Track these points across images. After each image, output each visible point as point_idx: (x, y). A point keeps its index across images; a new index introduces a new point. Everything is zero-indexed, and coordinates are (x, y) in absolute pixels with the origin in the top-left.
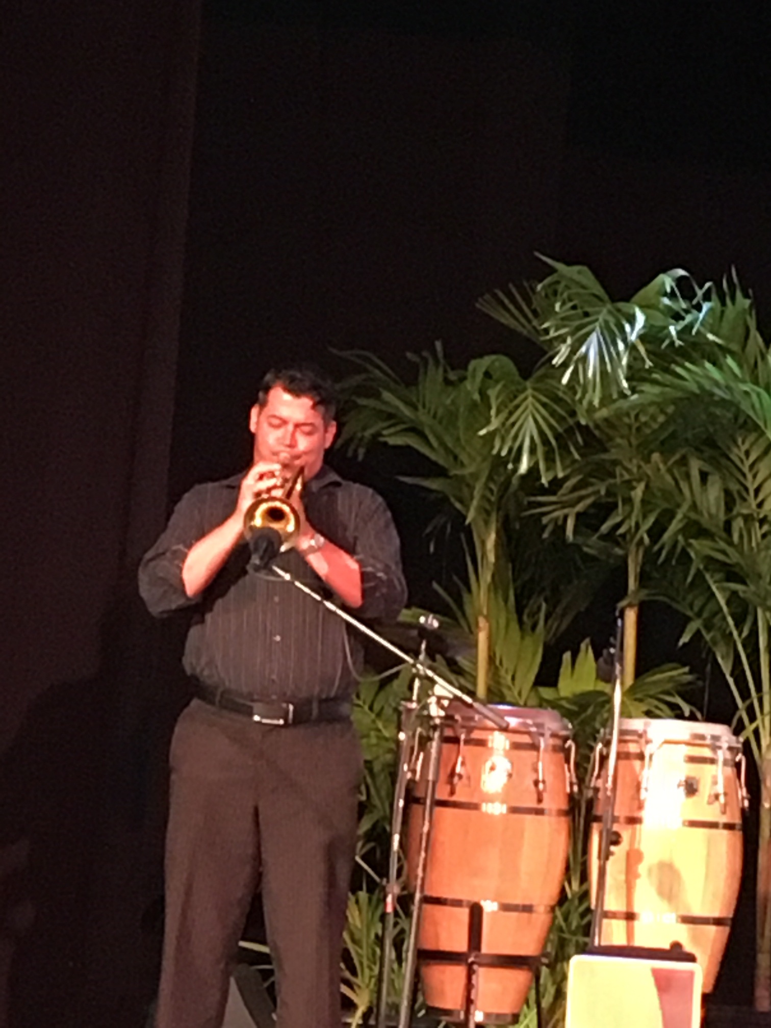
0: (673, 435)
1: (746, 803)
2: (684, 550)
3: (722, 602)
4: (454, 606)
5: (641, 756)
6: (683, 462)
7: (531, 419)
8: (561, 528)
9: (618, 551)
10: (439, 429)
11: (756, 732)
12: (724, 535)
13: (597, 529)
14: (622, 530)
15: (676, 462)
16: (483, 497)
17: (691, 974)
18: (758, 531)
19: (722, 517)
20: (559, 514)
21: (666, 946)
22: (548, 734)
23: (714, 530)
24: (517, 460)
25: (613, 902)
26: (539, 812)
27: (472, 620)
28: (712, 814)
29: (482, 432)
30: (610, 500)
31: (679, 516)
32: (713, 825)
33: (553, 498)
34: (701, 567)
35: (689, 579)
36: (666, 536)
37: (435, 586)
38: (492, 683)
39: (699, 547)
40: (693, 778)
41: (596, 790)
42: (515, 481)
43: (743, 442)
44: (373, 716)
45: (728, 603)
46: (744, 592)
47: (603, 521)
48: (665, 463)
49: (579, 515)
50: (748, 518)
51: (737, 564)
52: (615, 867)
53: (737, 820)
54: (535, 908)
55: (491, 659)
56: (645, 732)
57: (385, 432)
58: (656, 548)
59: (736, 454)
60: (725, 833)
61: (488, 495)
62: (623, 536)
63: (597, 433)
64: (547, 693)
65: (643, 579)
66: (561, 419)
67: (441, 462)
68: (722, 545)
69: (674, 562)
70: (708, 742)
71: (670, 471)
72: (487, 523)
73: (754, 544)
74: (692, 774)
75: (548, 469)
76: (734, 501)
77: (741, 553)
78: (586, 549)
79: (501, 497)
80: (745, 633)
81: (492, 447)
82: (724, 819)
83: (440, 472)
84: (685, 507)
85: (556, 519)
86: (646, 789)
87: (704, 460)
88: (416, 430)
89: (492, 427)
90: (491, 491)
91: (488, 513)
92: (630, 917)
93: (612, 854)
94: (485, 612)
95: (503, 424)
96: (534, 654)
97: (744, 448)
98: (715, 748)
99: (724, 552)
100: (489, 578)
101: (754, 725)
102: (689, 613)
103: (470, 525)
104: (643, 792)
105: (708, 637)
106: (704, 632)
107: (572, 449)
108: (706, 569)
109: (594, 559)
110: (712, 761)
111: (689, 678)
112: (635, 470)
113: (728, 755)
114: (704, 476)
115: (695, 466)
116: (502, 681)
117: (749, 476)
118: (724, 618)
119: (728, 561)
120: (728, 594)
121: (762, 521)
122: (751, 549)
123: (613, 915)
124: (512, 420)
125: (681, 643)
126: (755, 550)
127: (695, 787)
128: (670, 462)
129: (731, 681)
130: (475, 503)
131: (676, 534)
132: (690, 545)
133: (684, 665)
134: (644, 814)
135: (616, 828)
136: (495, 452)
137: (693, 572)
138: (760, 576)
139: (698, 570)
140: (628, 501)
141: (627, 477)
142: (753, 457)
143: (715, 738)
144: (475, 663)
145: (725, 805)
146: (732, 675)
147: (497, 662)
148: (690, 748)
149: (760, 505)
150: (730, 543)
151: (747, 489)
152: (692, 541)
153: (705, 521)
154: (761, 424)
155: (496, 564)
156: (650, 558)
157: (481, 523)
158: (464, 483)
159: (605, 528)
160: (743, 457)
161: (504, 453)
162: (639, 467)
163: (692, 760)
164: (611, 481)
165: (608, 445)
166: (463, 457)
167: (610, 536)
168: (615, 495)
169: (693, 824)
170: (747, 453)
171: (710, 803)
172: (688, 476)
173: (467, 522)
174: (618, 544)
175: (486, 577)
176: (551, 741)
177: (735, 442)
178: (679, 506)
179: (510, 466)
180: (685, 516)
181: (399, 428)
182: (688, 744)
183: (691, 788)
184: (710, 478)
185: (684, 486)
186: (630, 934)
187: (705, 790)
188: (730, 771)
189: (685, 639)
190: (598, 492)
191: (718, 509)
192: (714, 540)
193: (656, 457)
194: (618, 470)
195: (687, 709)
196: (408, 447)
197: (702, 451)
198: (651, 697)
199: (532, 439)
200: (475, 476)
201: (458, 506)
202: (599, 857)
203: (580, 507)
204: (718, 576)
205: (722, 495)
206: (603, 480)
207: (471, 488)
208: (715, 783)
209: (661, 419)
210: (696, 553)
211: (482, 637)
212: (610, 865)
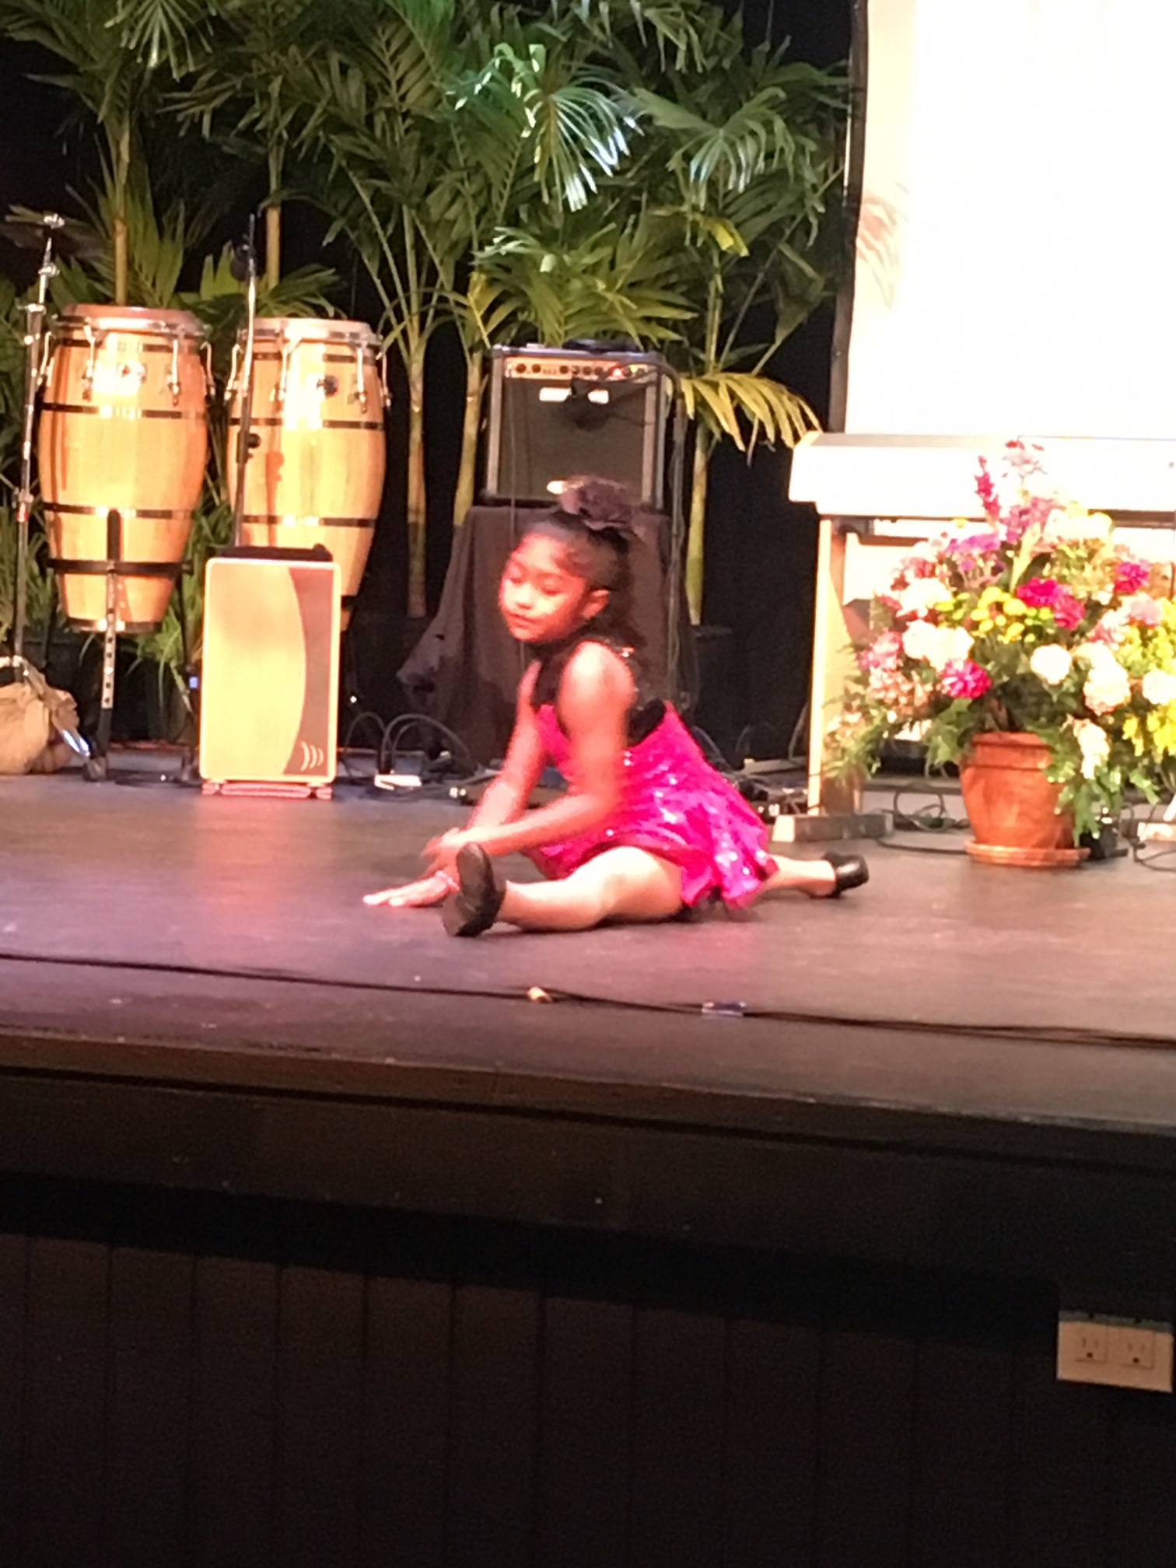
0: (312, 27)
1: (388, 403)
2: (325, 146)
3: (367, 200)
4: (90, 211)
5: (278, 356)
6: (322, 54)
7: (160, 10)
8: (197, 126)
9: (259, 150)
10: (66, 23)
11: (404, 333)
12: (365, 130)
13: (235, 126)
14: (260, 126)
15: (315, 54)
16: (115, 93)
17: (330, 573)
18: (401, 126)
19: (364, 112)
20: (196, 110)
21: (310, 546)
22: (182, 334)
23: (355, 124)
24: (146, 56)
25: (254, 505)
26: (176, 415)
27: (108, 226)
28: (353, 413)
29: (109, 24)
30: (248, 95)
31: (319, 111)
32: (354, 425)
33: (186, 95)
34: (344, 163)
35: (331, 176)
36: (305, 133)
37: (69, 189)
38: (130, 288)
39: (341, 143)
40: (332, 377)
41: (234, 392)
42: (147, 76)
43: (383, 32)
44: (9, 326)
45: (372, 203)
46: (387, 189)
47: (241, 117)
48: (303, 54)
49: (215, 113)
50: (390, 113)
51: (381, 161)
52: (254, 469)
53: (379, 419)
54: (174, 515)
55: (130, 263)
56: (282, 331)
57: (10, 28)
58: (295, 144)
59: (378, 44)
60: (365, 433)
61: (122, 93)
62: (263, 131)
63: (232, 25)
64: (188, 298)
65: (285, 177)
66: (191, 11)
67: (71, 58)
68: (365, 140)
69: (315, 160)
70: (347, 340)
71: (308, 63)
72: (120, 122)
73: (397, 139)
74: (330, 373)
75: (179, 65)
76: (375, 95)
77: (384, 148)
78: (226, 149)
79: (133, 94)
80: (390, 230)
81: (120, 39)
82: (364, 419)
83: (67, 68)
84: (324, 102)
85: (193, 115)
86: (285, 390)
87: (346, 53)
88: (43, 25)
89: (119, 19)
90: (124, 88)
91: (120, 111)
92: (272, 520)
93: (251, 456)
94: (122, 213)
95: (131, 15)
96: (175, 257)
97: (384, 39)
98: (354, 346)
99: (366, 148)
100: (124, 181)
101: (401, 327)
102: (333, 213)
103: (102, 123)
104: (281, 392)
105: (353, 236)
106: (349, 232)
107: (204, 42)
108: (348, 164)
109: (232, 158)
110: (352, 359)
111: (336, 278)
112: (273, 63)
113: (368, 353)
114: (344, 69)
115: (335, 59)
116: (143, 287)
117: (391, 69)
118: (369, 219)
119: (371, 158)
120: (371, 192)
121: (405, 116)
122: (394, 143)
123: (256, 519)
124: (140, 11)
125: (325, 243)
126: (398, 146)
127: (335, 386)
128: (309, 54)
129: (378, 282)
130: (107, 99)
131: (317, 128)
132: (331, 141)
133: (330, 267)
134: (283, 415)
135: (253, 430)
136: (123, 44)
137: (334, 168)
138: (404, 173)
139: (340, 169)
140: (266, 96)
141: (264, 71)
142: (394, 47)
143: (354, 335)
144: (112, 267)
145: (366, 404)
146: (379, 277)
147: (136, 268)
148: (329, 346)
149: (403, 98)
150: (373, 139)
151: (389, 83)
152: (333, 137)
153: (346, 116)
154: (400, 12)
155: (130, 165)
156: (290, 156)
157: (113, 121)
158: (96, 80)
159: (241, 124)
160: (384, 47)
161: (132, 46)
162: (277, 61)
163: (331, 358)
164: (247, 74)
165: (246, 39)
166: (92, 52)
167: (249, 132)
168: (252, 90)
169: (333, 424)
170: (388, 44)
171: (350, 402)
172: (327, 70)
173: (99, 120)
174: (260, 143)
175: (122, 176)
176: (186, 343)
177: (374, 32)
178: (318, 100)
179: (139, 60)
180: (325, 111)
181: (22, 23)
182: (326, 342)
183: (330, 387)
184: (350, 72)
185: (323, 79)
186: (271, 536)
187: (345, 390)
188: (370, 370)
189: (329, 239)
190: (234, 87)
191: (359, 102)
192: (356, 136)
193: (293, 50)
194: (254, 64)
195: (331, 310)
196: (34, 43)
197: (342, 43)
198: (296, 299)
199: (162, 32)
200: (106, 72)
201: (90, 103)
202: (238, 460)
203: (217, 102)
204: (360, 173)
205: (364, 88)
206: (240, 75)
207: (102, 84)
208: (355, 382)
209: (299, 9)
210: (338, 148)
211: (120, 242)
212: (250, 467)
